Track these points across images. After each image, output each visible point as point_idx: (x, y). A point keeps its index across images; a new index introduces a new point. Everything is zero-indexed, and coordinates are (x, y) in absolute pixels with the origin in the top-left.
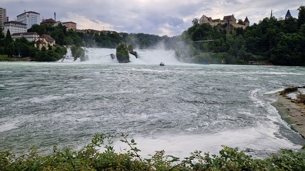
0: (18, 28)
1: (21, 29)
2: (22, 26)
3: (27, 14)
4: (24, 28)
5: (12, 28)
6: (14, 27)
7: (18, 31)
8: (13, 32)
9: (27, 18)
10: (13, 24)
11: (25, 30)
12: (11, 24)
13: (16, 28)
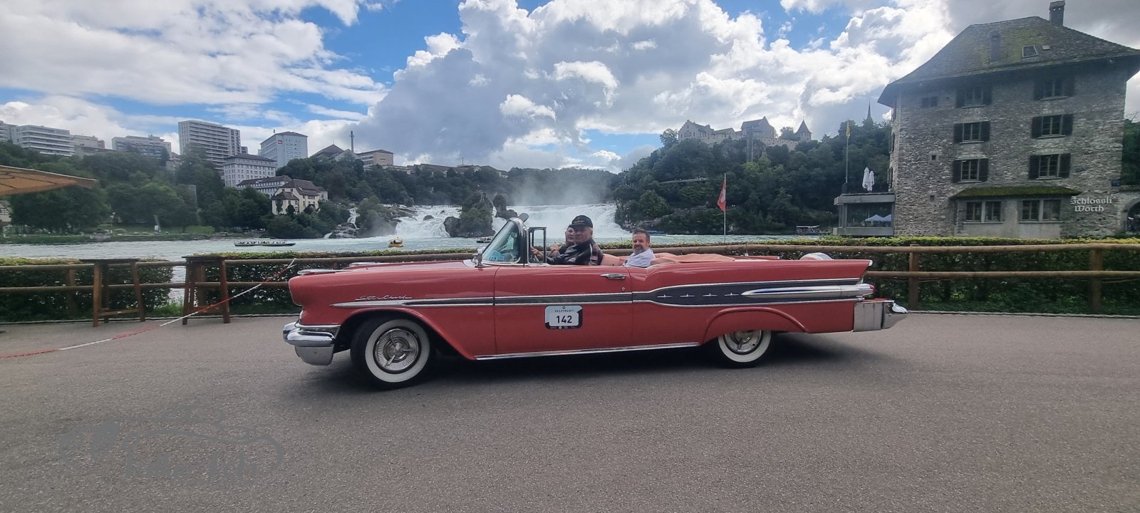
0: (253, 169)
1: (262, 170)
2: (264, 163)
3: (280, 138)
4: (269, 167)
5: (240, 169)
6: (244, 166)
7: (254, 175)
8: (243, 178)
9: (279, 146)
10: (242, 161)
11: (270, 171)
12: (237, 161)
13: (250, 169)
